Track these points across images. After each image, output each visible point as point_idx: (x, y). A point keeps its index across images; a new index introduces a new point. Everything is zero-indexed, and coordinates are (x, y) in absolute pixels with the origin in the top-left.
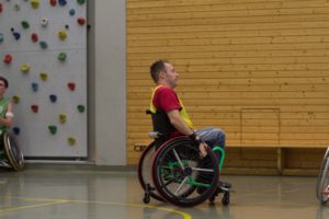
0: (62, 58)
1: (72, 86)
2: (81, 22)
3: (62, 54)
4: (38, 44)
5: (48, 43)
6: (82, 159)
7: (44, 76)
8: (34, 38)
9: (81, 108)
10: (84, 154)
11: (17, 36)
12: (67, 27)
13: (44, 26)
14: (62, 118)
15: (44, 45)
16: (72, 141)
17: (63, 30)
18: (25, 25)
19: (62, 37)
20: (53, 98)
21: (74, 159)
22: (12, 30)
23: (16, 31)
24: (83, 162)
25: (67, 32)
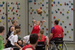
0: (68, 18)
1: (70, 24)
2: (72, 9)
3: (68, 17)
4: (62, 14)
5: (64, 14)
6: (72, 41)
7: (63, 22)
8: (61, 13)
9: (72, 30)
10: (73, 41)
11: (57, 12)
12: (69, 10)
13: (63, 10)
14: (68, 32)
15: (63, 15)
16: (70, 37)
17: (68, 11)
18: (59, 10)
19: (68, 13)
20: (65, 27)
21: (70, 41)
22: (55, 11)
23: (56, 11)
24: (73, 42)
25: (69, 12)
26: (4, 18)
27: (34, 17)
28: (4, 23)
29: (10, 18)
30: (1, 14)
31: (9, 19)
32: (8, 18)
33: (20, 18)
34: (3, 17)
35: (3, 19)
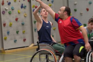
26: (26, 6)
27: (76, 3)
28: (25, 14)
29: (35, 5)
30: (20, 1)
31: (34, 8)
32: (32, 6)
33: (52, 5)
34: (22, 5)
35: (23, 8)
